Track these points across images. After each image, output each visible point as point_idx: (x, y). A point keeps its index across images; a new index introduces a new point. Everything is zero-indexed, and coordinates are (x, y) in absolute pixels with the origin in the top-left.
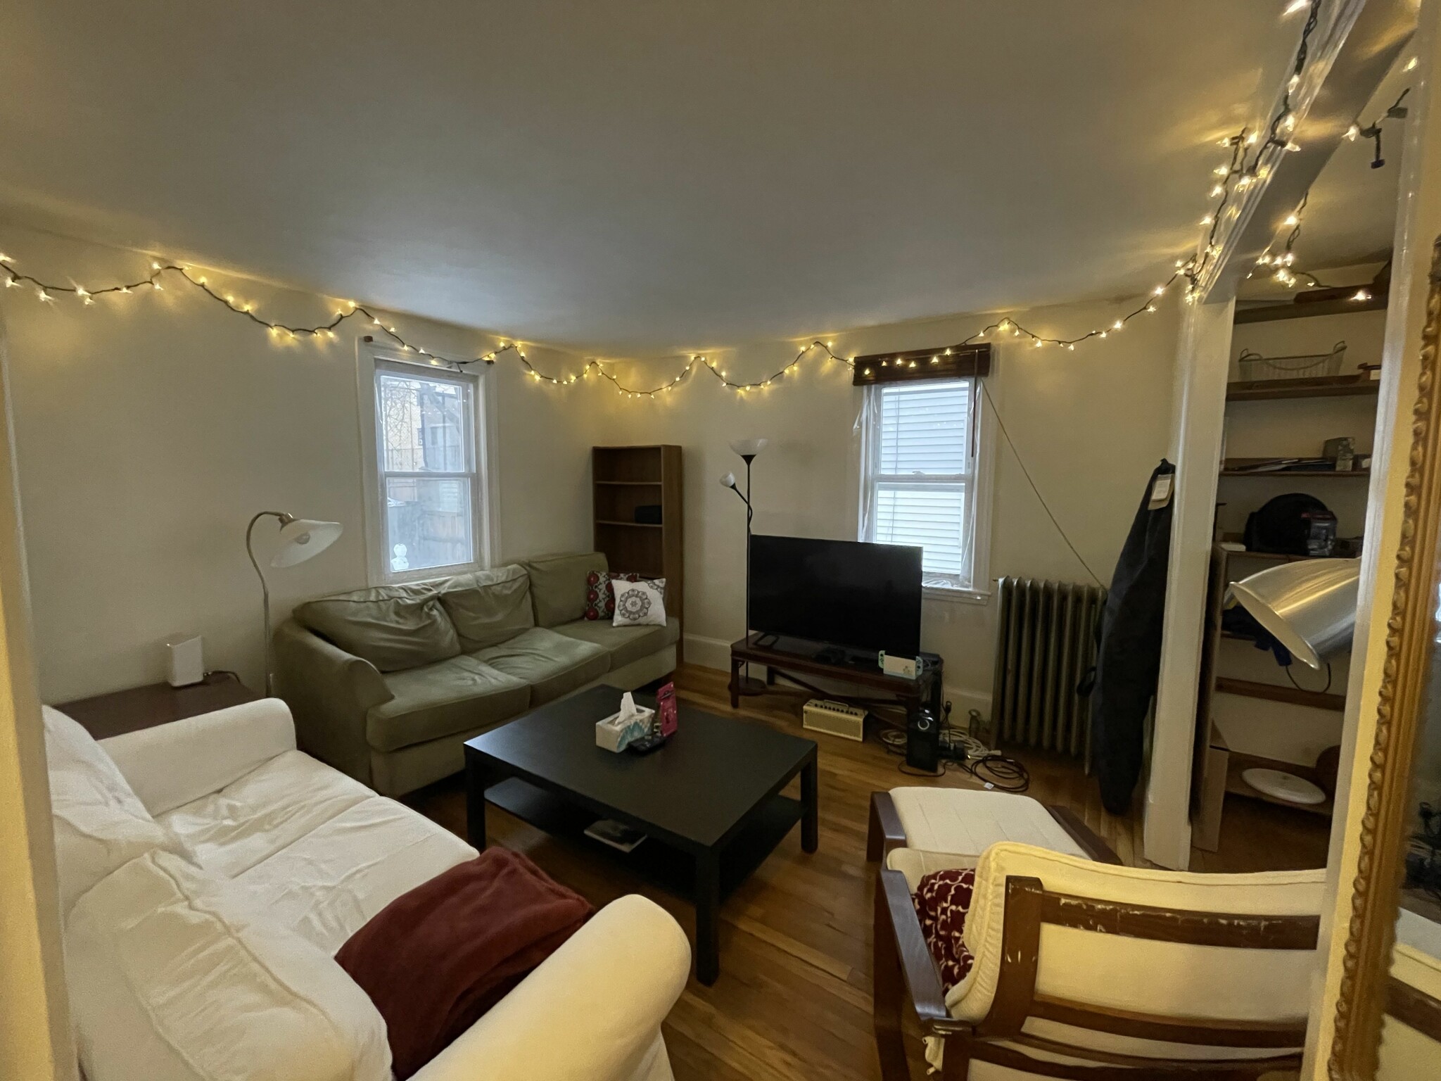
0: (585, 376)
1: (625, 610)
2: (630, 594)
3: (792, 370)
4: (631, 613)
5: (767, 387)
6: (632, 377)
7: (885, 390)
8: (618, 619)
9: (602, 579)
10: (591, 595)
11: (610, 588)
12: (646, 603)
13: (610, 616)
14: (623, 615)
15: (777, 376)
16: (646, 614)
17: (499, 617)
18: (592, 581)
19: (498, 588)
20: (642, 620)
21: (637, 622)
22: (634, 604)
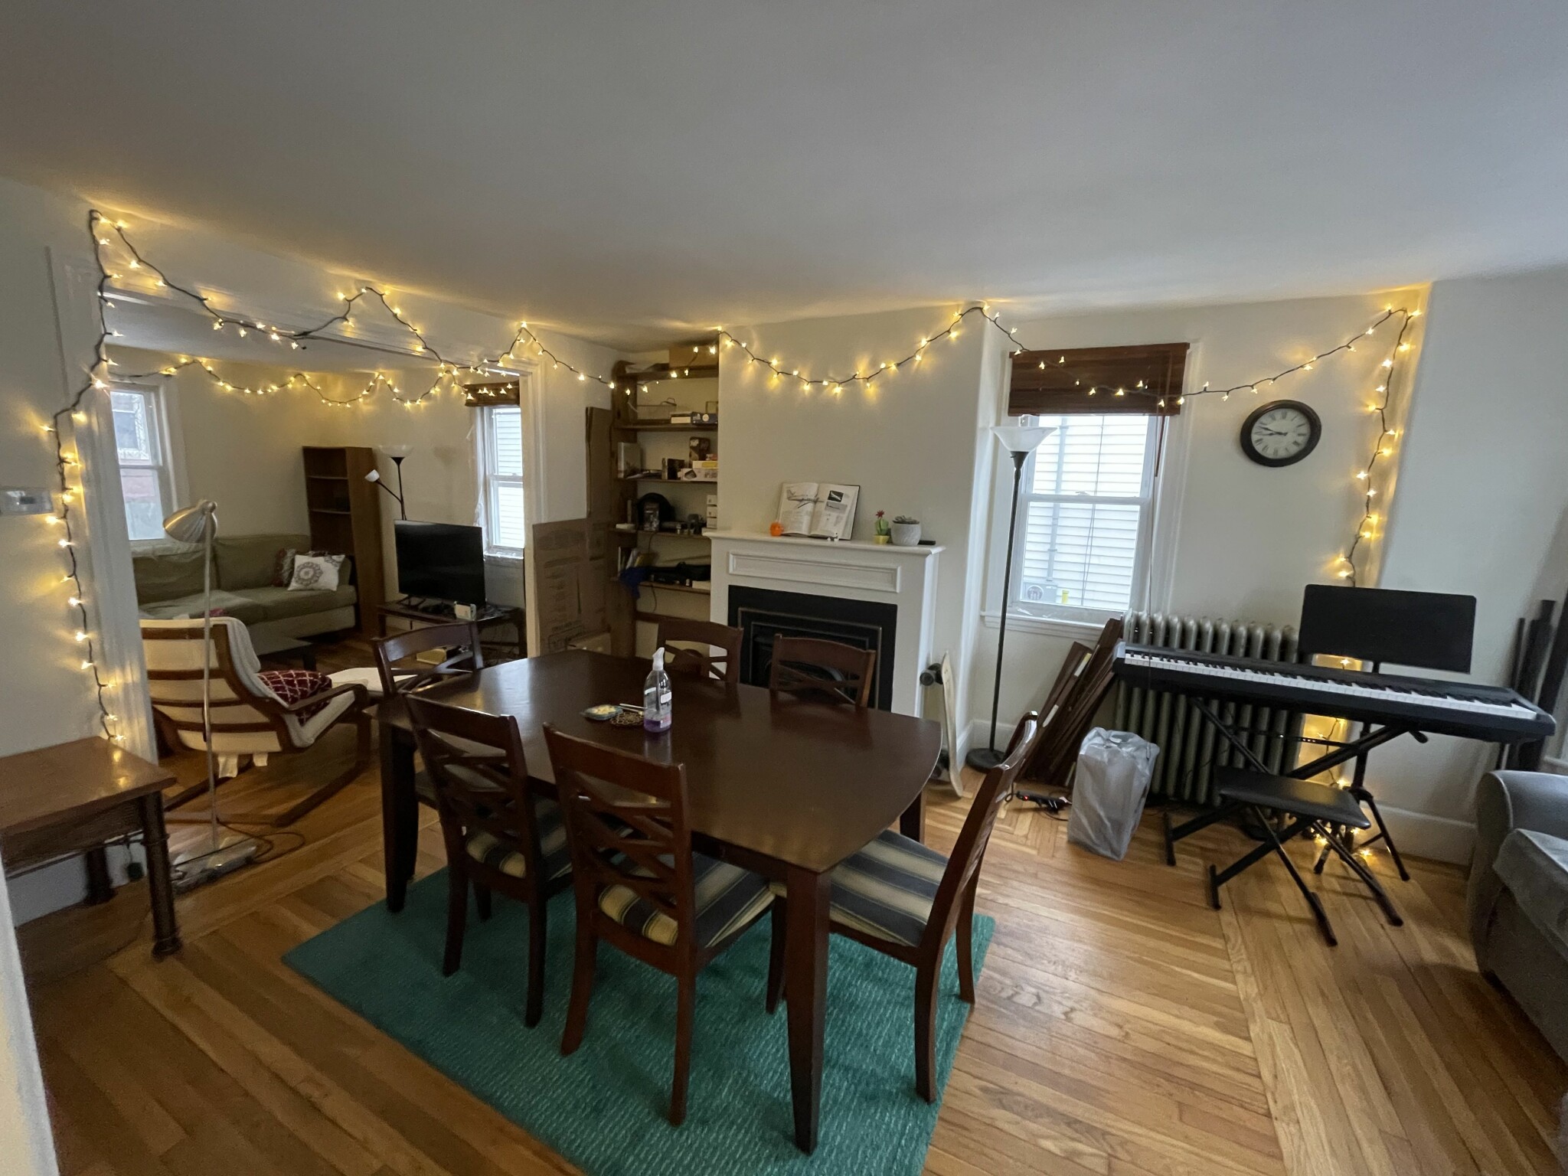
0: (290, 386)
1: (300, 579)
2: (304, 566)
3: (436, 391)
4: (304, 580)
5: (421, 403)
6: (338, 389)
7: (496, 411)
8: (294, 585)
9: (289, 554)
10: (279, 566)
11: (293, 561)
12: (318, 572)
13: (288, 585)
14: (297, 582)
15: (426, 395)
16: (316, 581)
17: (173, 579)
18: (281, 555)
19: (176, 558)
20: (314, 585)
21: (308, 587)
22: (307, 573)
